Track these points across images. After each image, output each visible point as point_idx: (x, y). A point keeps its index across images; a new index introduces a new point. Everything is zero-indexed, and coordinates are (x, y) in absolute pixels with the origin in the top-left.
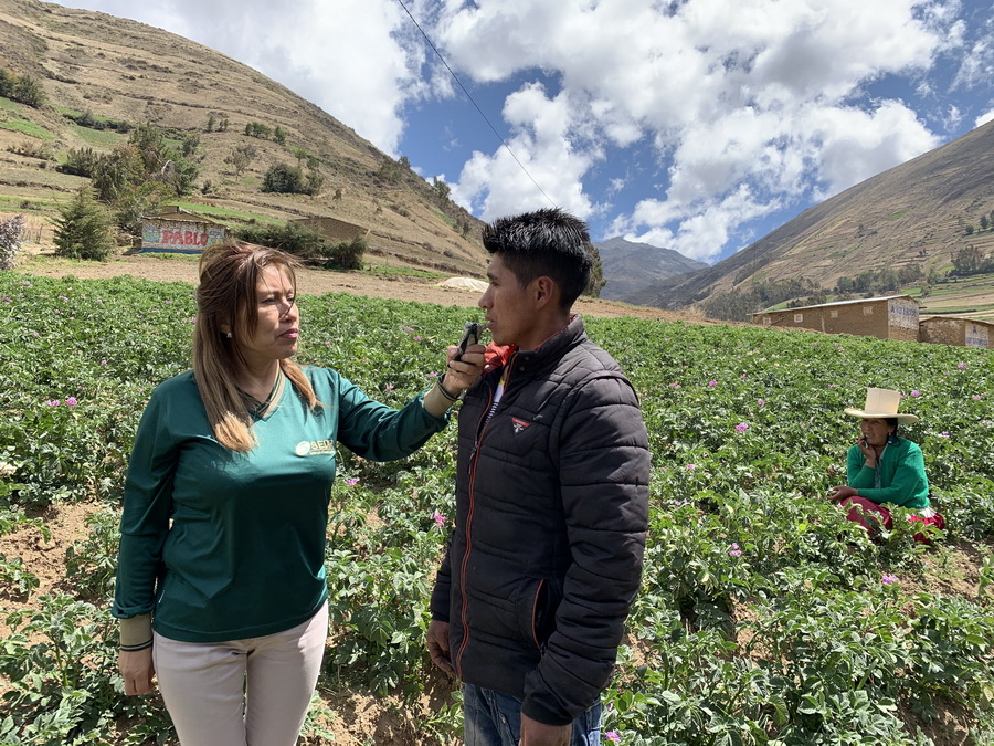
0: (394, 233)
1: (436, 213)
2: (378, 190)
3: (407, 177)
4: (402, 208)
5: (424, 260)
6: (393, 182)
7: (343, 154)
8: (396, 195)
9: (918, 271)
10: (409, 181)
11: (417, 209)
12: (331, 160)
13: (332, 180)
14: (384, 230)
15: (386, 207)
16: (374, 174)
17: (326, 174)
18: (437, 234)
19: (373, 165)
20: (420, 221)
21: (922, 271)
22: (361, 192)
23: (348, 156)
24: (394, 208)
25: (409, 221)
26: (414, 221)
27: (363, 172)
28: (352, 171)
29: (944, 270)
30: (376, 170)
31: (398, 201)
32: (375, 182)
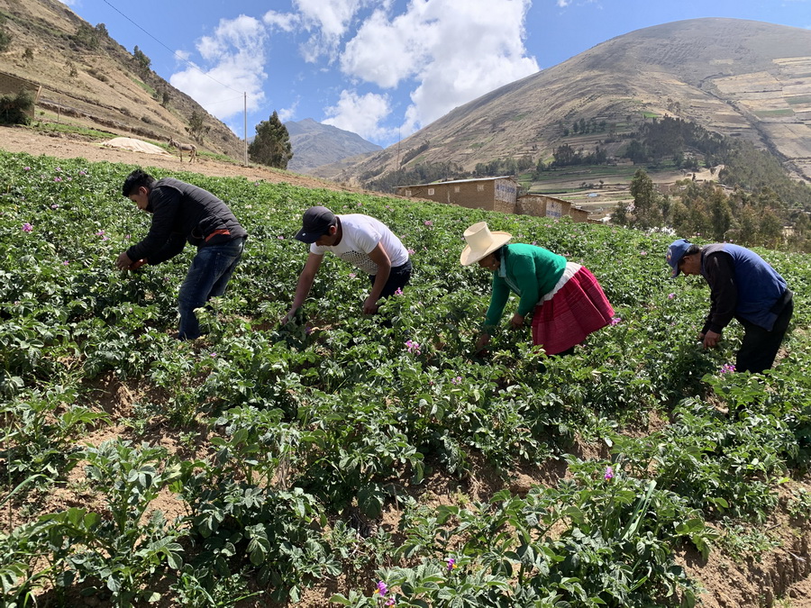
0: (89, 95)
1: (135, 81)
2: (75, 54)
3: (106, 44)
4: (99, 73)
5: (120, 124)
6: (91, 47)
7: (36, 14)
8: (94, 61)
9: (531, 162)
10: (109, 48)
11: (116, 76)
12: (23, 18)
13: (24, 38)
14: (80, 92)
15: (83, 70)
16: (70, 37)
17: (17, 32)
18: (136, 100)
19: (70, 29)
20: (119, 88)
21: (534, 161)
22: (56, 54)
23: (42, 17)
24: (92, 73)
25: (107, 87)
26: (112, 87)
27: (59, 34)
28: (45, 31)
29: (548, 162)
30: (73, 34)
31: (96, 66)
32: (71, 46)
